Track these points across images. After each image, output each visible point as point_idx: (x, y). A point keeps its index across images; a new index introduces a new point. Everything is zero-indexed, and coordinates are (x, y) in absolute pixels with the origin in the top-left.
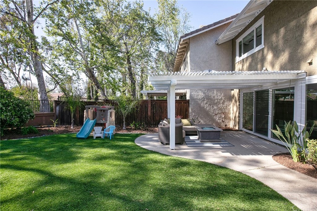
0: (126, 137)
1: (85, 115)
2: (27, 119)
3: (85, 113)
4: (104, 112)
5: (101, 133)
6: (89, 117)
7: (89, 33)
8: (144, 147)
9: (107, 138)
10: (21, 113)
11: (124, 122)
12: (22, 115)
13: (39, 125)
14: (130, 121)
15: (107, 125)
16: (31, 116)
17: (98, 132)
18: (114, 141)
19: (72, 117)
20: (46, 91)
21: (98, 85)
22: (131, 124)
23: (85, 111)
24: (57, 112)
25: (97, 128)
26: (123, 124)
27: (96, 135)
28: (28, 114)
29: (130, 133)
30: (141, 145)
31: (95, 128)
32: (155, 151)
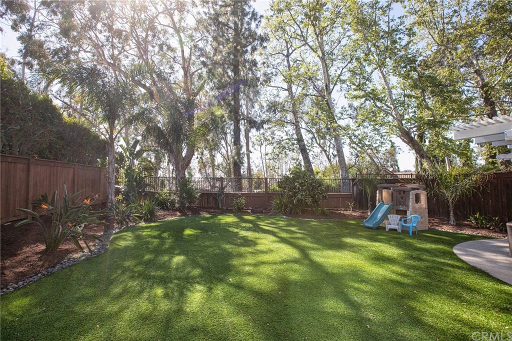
0: (443, 237)
1: (377, 198)
2: (320, 199)
3: (377, 195)
4: (404, 193)
5: (398, 225)
6: (383, 200)
7: (403, 79)
8: (464, 258)
9: (405, 231)
10: (314, 193)
11: (452, 212)
12: (315, 195)
13: (336, 208)
14: (470, 211)
15: (408, 212)
16: (323, 196)
17: (394, 221)
18: (414, 238)
19: (369, 199)
20: (346, 168)
21: (421, 152)
22: (470, 217)
23: (378, 191)
24: (355, 192)
25: (392, 217)
26: (450, 216)
27: (389, 226)
28: (321, 194)
29: (460, 232)
30: (462, 254)
31: (389, 216)
32: (480, 270)
